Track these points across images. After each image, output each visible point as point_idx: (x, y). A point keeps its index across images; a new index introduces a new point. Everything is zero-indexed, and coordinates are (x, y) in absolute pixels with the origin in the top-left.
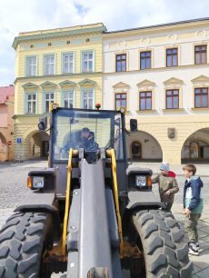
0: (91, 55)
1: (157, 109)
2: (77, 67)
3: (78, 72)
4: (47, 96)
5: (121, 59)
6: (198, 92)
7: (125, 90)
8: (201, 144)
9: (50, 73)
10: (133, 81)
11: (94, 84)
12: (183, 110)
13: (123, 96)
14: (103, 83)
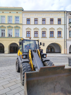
0: (18, 18)
1: (39, 37)
2: (13, 21)
3: (14, 23)
4: (2, 30)
5: (28, 20)
6: (51, 32)
7: (30, 30)
8: (51, 48)
9: (3, 22)
10: (32, 28)
11: (19, 28)
12: (47, 37)
13: (29, 32)
14: (22, 27)
